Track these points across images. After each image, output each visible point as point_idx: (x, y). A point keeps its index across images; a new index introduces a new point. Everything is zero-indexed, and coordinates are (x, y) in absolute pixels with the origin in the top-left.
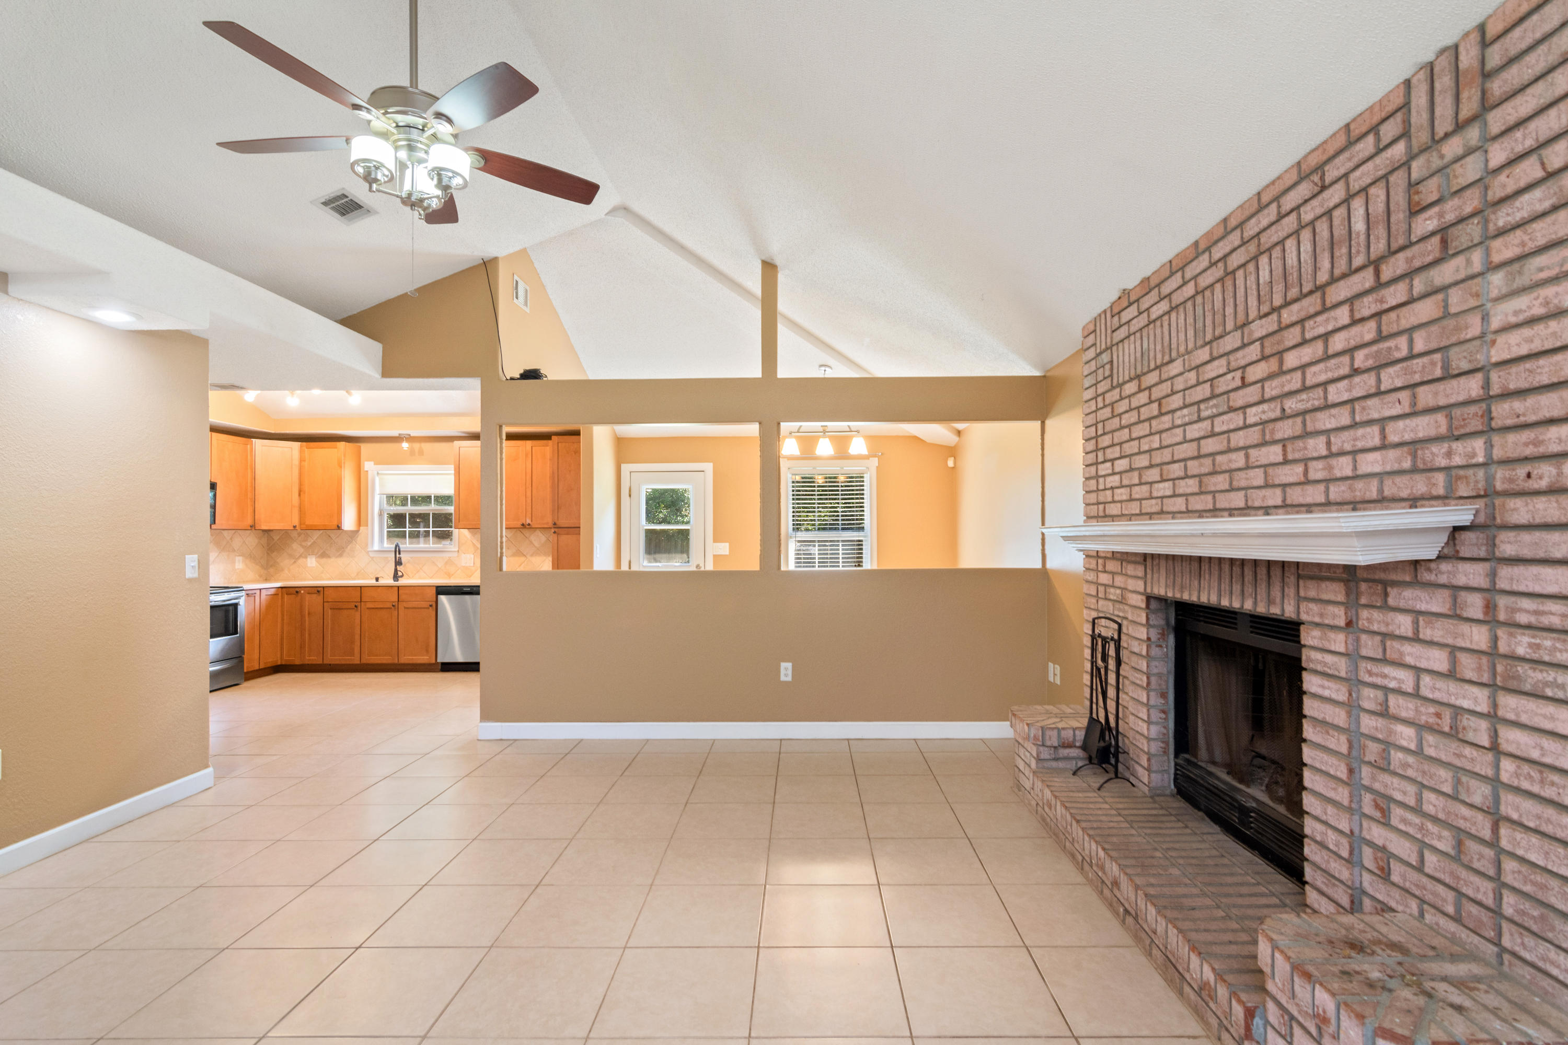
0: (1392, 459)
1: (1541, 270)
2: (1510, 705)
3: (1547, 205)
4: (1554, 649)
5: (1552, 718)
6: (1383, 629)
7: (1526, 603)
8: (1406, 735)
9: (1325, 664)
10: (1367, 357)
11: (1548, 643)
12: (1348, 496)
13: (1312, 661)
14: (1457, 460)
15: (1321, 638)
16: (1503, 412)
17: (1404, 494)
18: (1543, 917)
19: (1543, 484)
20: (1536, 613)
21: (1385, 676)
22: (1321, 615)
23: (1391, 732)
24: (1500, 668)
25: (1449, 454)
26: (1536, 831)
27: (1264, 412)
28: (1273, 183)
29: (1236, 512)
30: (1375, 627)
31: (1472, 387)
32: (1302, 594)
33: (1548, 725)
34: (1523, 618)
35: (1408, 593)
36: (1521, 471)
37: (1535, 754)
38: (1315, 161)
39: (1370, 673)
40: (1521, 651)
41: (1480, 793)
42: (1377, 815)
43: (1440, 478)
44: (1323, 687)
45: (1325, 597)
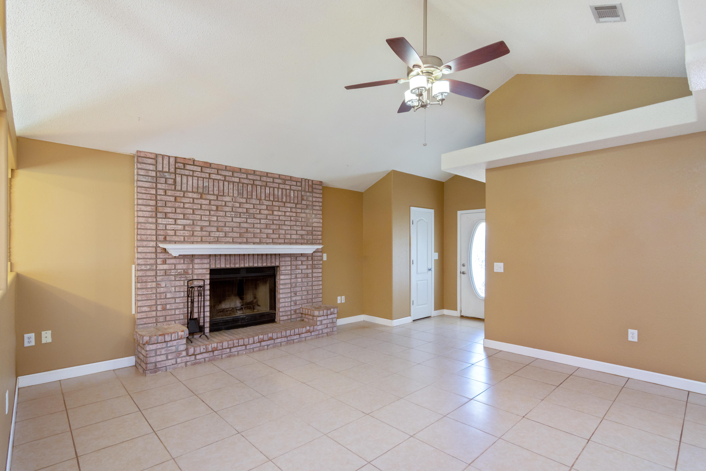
0: (298, 237)
1: (318, 217)
2: (314, 270)
3: (319, 209)
4: (319, 262)
5: (319, 271)
6: (296, 264)
7: (316, 257)
8: (300, 280)
9: (286, 273)
10: (294, 219)
11: (318, 262)
12: (289, 242)
13: (282, 273)
14: (308, 238)
15: (285, 268)
16: (314, 233)
17: (300, 242)
18: (317, 295)
19: (318, 242)
20: (317, 258)
21: (296, 272)
22: (285, 264)
23: (297, 280)
24: (313, 266)
25: (307, 237)
26: (317, 285)
27: (267, 222)
28: (272, 173)
29: (256, 243)
30: (294, 264)
31: (311, 228)
32: (281, 260)
33: (318, 272)
34: (316, 259)
35: (301, 258)
36: (316, 241)
37: (317, 276)
38: (283, 178)
39: (293, 272)
40: (316, 263)
41: (310, 284)
42: (295, 295)
43: (306, 241)
44: (285, 277)
45: (286, 260)
